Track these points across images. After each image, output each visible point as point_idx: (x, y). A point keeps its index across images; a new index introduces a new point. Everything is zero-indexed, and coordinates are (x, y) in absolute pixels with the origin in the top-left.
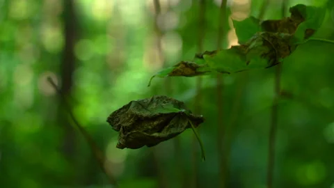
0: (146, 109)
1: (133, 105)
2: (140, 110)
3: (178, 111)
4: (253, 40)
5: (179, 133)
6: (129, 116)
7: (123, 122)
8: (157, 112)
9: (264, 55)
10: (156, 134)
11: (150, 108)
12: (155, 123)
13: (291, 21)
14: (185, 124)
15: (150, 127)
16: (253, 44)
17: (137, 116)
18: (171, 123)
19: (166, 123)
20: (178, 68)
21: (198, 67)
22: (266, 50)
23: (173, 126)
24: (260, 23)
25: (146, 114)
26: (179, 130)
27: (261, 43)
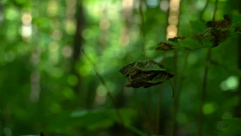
0: (143, 67)
1: (136, 64)
2: (140, 67)
3: (162, 70)
4: (206, 32)
5: (162, 82)
6: (134, 70)
7: (131, 73)
8: (150, 69)
9: (211, 41)
10: (150, 82)
11: (145, 66)
12: (149, 75)
13: (223, 22)
14: (166, 77)
15: (145, 77)
16: (206, 34)
17: (138, 70)
18: (158, 76)
19: (154, 76)
20: (161, 46)
21: (172, 46)
22: (213, 37)
23: (159, 78)
24: (206, 23)
25: (144, 69)
26: (162, 81)
27: (210, 34)
